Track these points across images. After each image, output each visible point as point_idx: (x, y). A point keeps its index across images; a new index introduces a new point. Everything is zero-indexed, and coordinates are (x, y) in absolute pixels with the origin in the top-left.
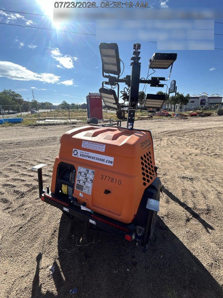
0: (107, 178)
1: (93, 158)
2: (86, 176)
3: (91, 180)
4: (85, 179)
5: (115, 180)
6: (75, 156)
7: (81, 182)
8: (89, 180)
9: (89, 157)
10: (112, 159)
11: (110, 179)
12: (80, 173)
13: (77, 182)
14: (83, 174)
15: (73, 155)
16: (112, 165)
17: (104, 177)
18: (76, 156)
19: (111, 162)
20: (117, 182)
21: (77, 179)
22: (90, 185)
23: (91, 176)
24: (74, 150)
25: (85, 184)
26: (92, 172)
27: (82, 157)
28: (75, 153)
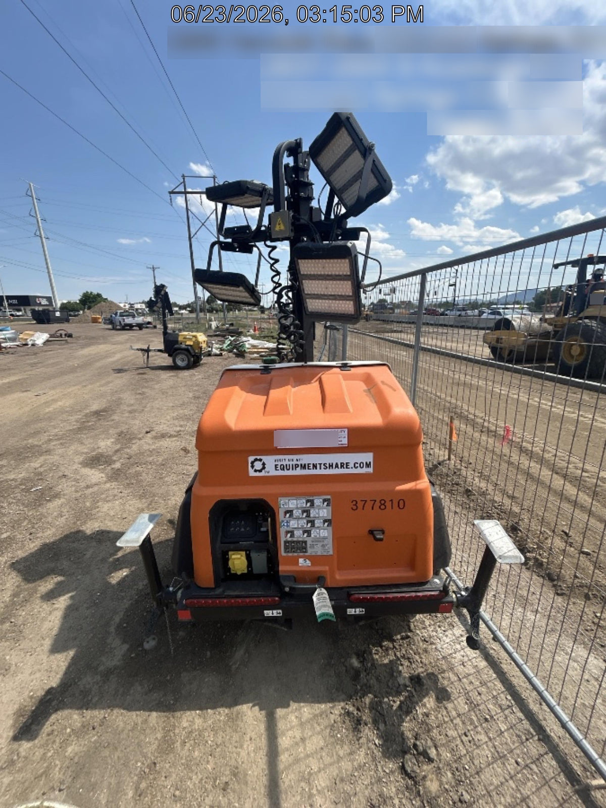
0: (369, 504)
1: (315, 466)
2: (308, 516)
3: (325, 521)
4: (308, 522)
5: (388, 504)
6: (258, 474)
7: (298, 534)
8: (318, 523)
9: (304, 467)
10: (368, 457)
11: (378, 504)
12: (290, 512)
13: (283, 538)
14: (297, 513)
15: (252, 473)
16: (370, 470)
17: (360, 505)
18: (263, 474)
19: (368, 465)
20: (395, 504)
21: (282, 531)
22: (324, 533)
23: (322, 512)
24: (251, 459)
25: (309, 535)
26: (325, 500)
27: (280, 473)
28: (258, 465)
